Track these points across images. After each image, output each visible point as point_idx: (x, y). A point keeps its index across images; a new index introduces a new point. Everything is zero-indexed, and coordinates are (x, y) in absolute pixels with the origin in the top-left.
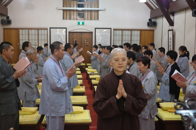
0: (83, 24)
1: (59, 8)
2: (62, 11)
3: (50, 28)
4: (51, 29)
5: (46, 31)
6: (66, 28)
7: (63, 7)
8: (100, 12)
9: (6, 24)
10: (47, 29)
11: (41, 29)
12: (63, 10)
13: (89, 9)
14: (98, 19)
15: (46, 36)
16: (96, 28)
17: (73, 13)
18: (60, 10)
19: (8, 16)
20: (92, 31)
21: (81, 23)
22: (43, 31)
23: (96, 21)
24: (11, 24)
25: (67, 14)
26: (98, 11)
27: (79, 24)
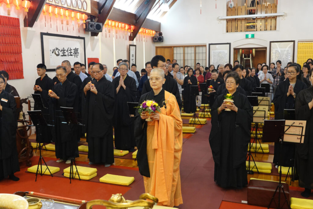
0: (253, 36)
1: (220, 18)
2: (225, 22)
3: (210, 44)
4: (211, 46)
5: (204, 48)
6: (230, 44)
7: (227, 15)
8: (278, 18)
9: (157, 42)
10: (205, 46)
11: (199, 46)
12: (227, 20)
13: (264, 15)
14: (275, 29)
15: (204, 55)
16: (271, 42)
17: (240, 22)
18: (222, 21)
19: (161, 32)
20: (265, 46)
21: (250, 36)
22: (201, 48)
23: (273, 32)
24: (163, 41)
25: (232, 25)
26: (275, 18)
27: (247, 37)
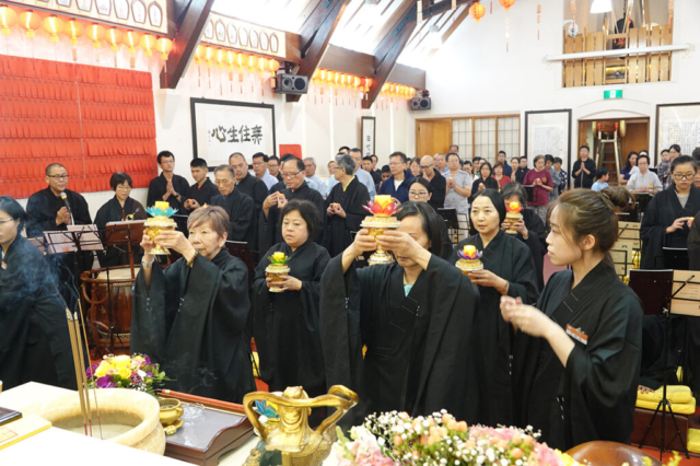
0: (620, 95)
1: (549, 58)
2: (560, 65)
3: (527, 113)
4: (529, 115)
5: (516, 120)
6: (570, 111)
7: (564, 52)
8: (674, 56)
9: (419, 109)
10: (518, 116)
11: (504, 117)
12: (564, 61)
13: (643, 49)
14: (669, 79)
15: (516, 135)
16: (658, 106)
17: (592, 66)
18: (553, 64)
19: (427, 88)
20: (647, 115)
21: (613, 95)
22: (509, 121)
23: (664, 85)
24: (430, 108)
25: (574, 70)
26: (668, 54)
27: (606, 96)
